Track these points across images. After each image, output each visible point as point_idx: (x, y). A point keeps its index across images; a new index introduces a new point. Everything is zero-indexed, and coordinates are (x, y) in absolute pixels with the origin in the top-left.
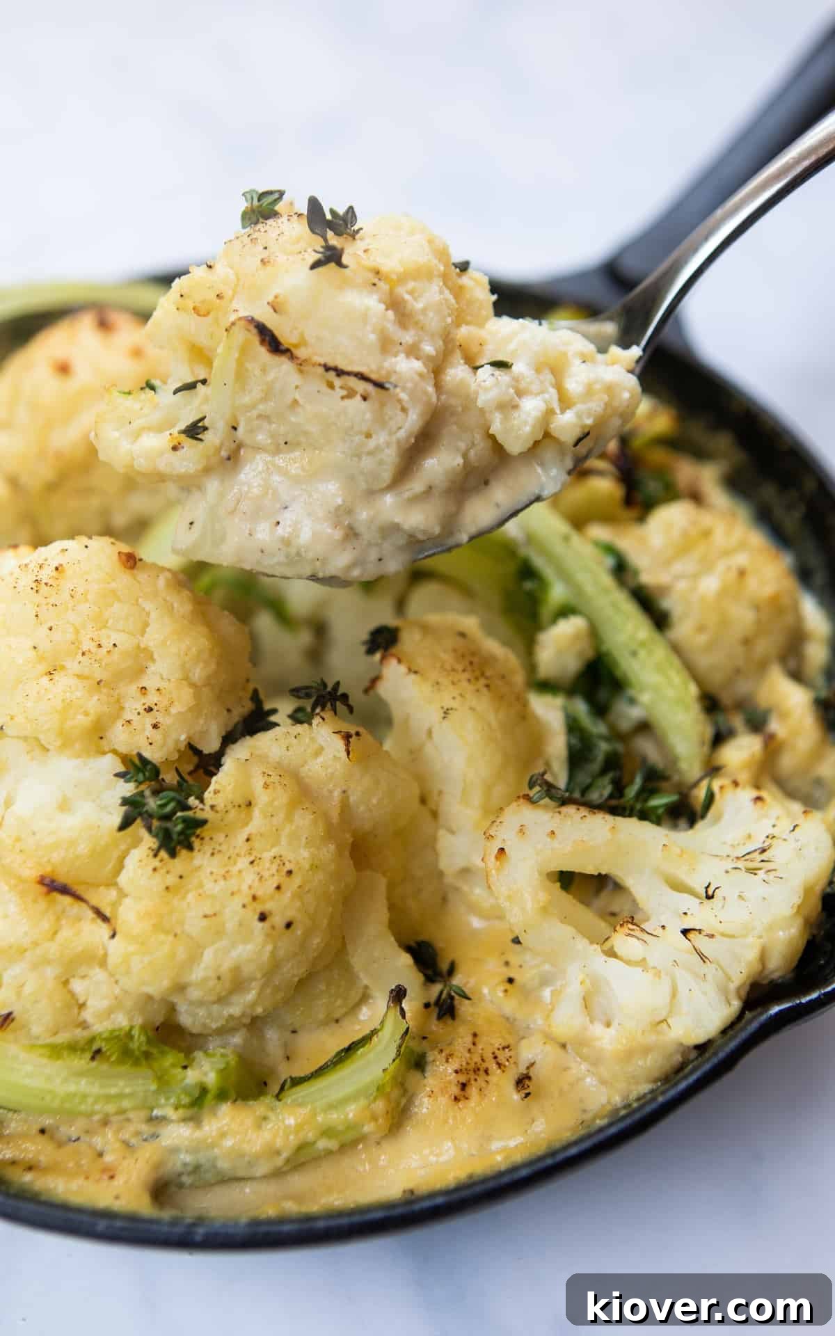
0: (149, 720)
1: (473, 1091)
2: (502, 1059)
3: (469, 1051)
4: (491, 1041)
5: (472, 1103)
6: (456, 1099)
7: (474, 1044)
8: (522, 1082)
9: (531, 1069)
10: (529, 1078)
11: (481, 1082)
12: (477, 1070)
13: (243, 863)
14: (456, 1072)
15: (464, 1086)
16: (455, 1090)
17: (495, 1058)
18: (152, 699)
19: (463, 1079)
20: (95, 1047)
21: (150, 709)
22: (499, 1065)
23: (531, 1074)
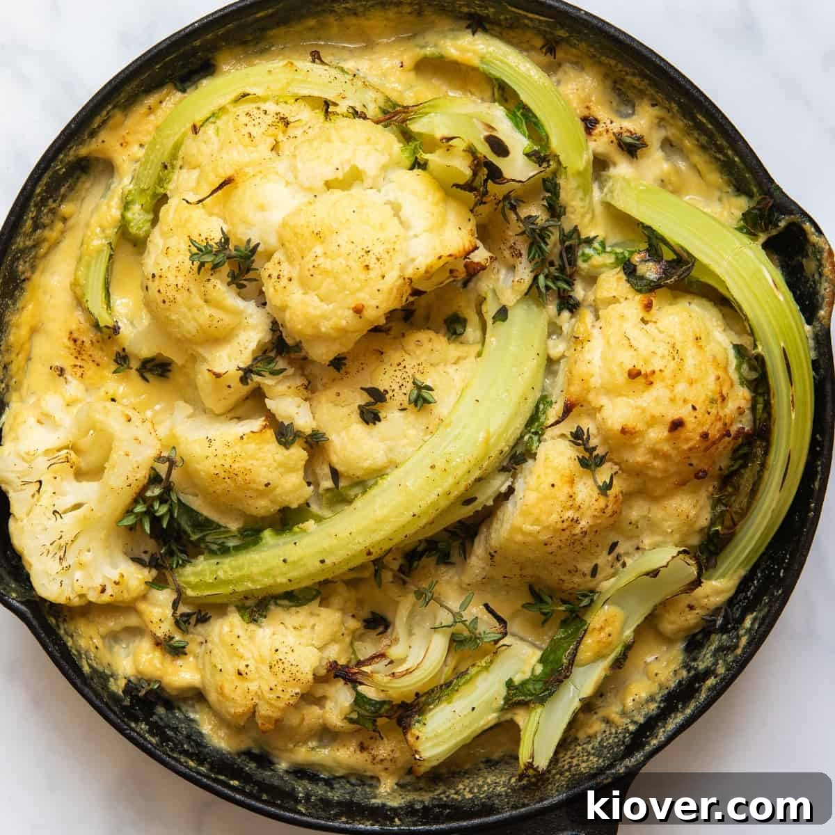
0: (275, 275)
1: (70, 344)
2: (77, 369)
3: (90, 356)
4: (90, 370)
5: (66, 340)
6: (71, 333)
7: (93, 361)
8: (61, 371)
9: (64, 380)
10: (60, 375)
11: (72, 351)
12: (79, 353)
13: (181, 281)
14: (83, 342)
15: (75, 341)
16: (75, 335)
17: (80, 367)
18: (284, 281)
19: (79, 342)
20: (169, 167)
21: (278, 278)
22: (75, 366)
23: (61, 378)
